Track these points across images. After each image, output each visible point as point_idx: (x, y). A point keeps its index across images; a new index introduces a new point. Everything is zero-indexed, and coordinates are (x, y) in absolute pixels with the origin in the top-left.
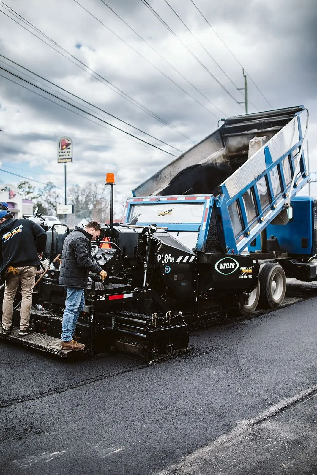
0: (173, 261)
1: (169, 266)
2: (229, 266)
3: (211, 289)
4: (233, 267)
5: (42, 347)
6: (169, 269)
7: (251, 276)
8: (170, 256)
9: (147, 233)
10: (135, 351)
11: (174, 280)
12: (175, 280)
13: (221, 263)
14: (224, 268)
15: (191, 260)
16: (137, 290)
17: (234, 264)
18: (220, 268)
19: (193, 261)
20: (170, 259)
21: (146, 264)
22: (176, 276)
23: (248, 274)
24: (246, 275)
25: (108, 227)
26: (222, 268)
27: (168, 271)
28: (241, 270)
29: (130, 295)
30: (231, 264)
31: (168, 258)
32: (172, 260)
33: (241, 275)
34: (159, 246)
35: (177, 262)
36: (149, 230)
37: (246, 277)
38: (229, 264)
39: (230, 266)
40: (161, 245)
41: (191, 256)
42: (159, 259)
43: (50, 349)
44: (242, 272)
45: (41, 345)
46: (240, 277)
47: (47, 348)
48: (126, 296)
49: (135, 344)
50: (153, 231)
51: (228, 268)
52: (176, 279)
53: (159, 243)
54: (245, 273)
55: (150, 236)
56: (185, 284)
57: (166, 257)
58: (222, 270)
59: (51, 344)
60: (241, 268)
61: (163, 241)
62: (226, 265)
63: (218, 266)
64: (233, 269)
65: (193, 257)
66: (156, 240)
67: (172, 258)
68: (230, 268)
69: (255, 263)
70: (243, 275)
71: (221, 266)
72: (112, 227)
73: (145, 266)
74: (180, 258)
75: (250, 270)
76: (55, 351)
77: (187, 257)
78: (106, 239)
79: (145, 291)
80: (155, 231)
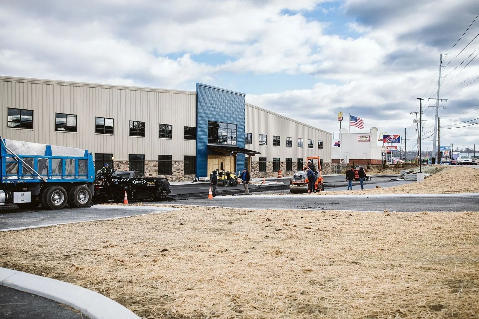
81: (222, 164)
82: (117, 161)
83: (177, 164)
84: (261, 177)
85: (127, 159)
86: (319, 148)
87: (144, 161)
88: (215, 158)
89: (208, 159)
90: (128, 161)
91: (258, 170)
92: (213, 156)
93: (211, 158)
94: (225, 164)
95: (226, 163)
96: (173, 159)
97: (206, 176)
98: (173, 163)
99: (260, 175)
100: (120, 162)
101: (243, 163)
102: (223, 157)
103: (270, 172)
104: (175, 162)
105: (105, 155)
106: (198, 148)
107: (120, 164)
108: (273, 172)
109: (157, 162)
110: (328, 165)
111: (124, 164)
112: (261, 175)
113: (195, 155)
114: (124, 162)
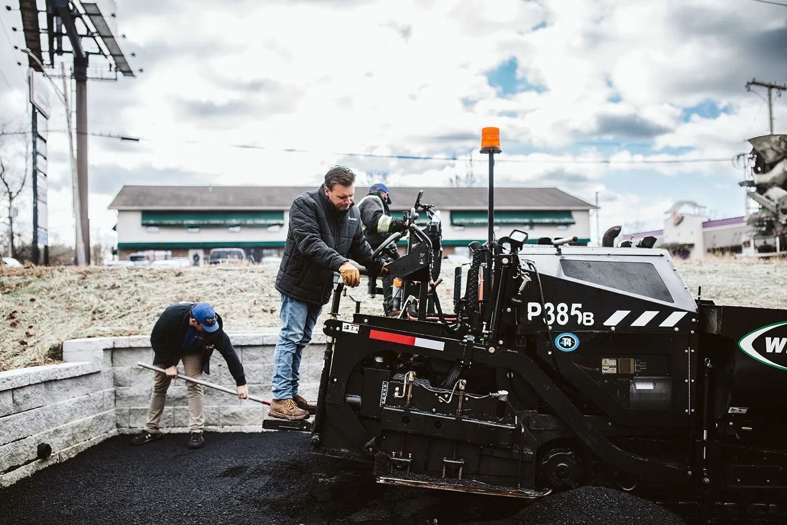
0: (588, 321)
1: (574, 334)
3: (739, 410)
6: (572, 340)
8: (577, 309)
11: (604, 371)
12: (607, 372)
13: (769, 335)
19: (675, 326)
20: (576, 316)
22: (613, 362)
27: (567, 347)
31: (569, 312)
32: (586, 319)
35: (606, 324)
42: (530, 315)
52: (610, 371)
53: (519, 274)
56: (652, 388)
57: (562, 309)
63: (758, 345)
67: (585, 314)
74: (620, 315)
77: (650, 315)
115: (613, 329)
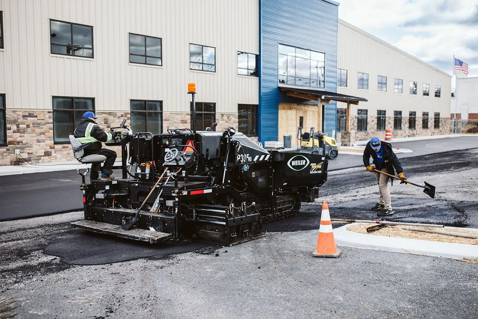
0: (250, 160)
1: (247, 164)
2: (300, 163)
3: (285, 184)
4: (304, 163)
5: (134, 237)
7: (320, 172)
8: (248, 156)
9: (227, 135)
10: (217, 237)
11: (252, 177)
13: (293, 160)
14: (296, 165)
15: (266, 159)
16: (217, 186)
17: (304, 161)
18: (293, 165)
19: (268, 160)
21: (226, 163)
22: (254, 173)
23: (318, 169)
24: (316, 171)
25: (191, 132)
26: (294, 165)
28: (311, 166)
29: (210, 191)
30: (302, 161)
31: (246, 157)
32: (250, 159)
33: (311, 171)
34: (238, 146)
35: (254, 160)
36: (229, 133)
37: (316, 172)
38: (300, 161)
39: (302, 162)
40: (240, 146)
41: (266, 155)
42: (238, 159)
43: (142, 238)
44: (312, 168)
45: (134, 235)
46: (310, 173)
47: (139, 237)
48: (206, 191)
49: (217, 231)
50: (232, 134)
51: (300, 164)
52: (254, 176)
53: (238, 145)
54: (315, 169)
55: (230, 139)
56: (262, 180)
58: (293, 167)
59: (142, 234)
60: (311, 164)
61: (241, 142)
62: (297, 162)
63: (291, 163)
64: (305, 165)
65: (268, 156)
66: (235, 142)
67: (250, 157)
68: (302, 164)
69: (324, 159)
70: (313, 171)
71: (294, 163)
72: (194, 132)
73: (224, 165)
74: (257, 157)
75: (319, 166)
76: (146, 239)
77: (263, 156)
78: (190, 142)
79: (224, 187)
80: (235, 133)
81: (301, 119)
82: (106, 113)
83: (225, 118)
84: (360, 140)
85: (127, 108)
86: (436, 96)
87: (161, 113)
88: (291, 109)
89: (280, 111)
90: (128, 113)
91: (356, 128)
92: (286, 106)
93: (284, 109)
94: (306, 120)
95: (308, 118)
96: (219, 110)
97: (276, 139)
98: (218, 116)
99: (358, 137)
100: (110, 114)
101: (334, 117)
102: (302, 107)
103: (372, 132)
104: (223, 115)
105: (75, 100)
106: (263, 90)
107: (111, 118)
108: (377, 131)
109: (187, 114)
110: (447, 122)
111: (119, 117)
112: (360, 137)
113: (256, 102)
114: (119, 114)
115: (256, 162)
